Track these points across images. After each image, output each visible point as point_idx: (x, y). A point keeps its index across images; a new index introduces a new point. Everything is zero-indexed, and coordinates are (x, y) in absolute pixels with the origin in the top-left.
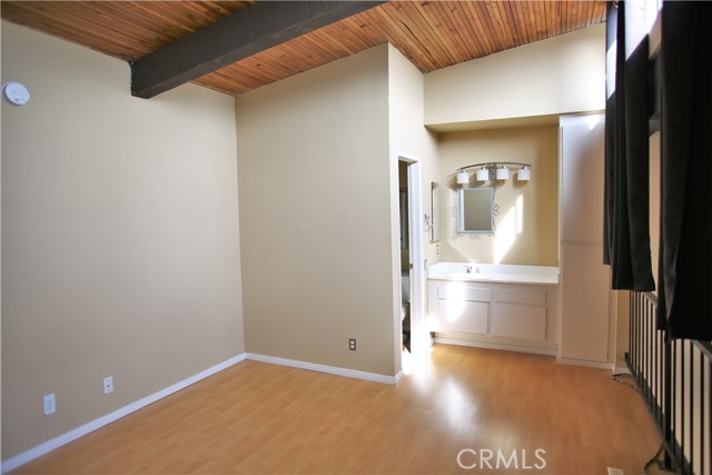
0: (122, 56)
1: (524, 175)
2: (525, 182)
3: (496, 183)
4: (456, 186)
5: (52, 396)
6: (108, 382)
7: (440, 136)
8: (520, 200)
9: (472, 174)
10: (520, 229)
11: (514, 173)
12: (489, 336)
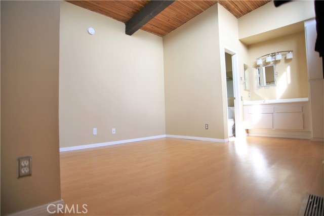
0: (122, 21)
1: (290, 56)
2: (291, 59)
3: (276, 62)
4: (257, 66)
5: (96, 129)
6: (114, 130)
7: (249, 46)
8: (288, 69)
9: (264, 60)
10: (289, 82)
11: (285, 56)
12: (274, 129)
